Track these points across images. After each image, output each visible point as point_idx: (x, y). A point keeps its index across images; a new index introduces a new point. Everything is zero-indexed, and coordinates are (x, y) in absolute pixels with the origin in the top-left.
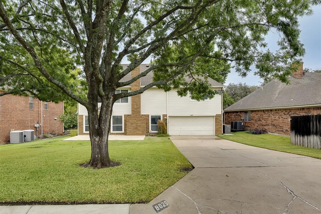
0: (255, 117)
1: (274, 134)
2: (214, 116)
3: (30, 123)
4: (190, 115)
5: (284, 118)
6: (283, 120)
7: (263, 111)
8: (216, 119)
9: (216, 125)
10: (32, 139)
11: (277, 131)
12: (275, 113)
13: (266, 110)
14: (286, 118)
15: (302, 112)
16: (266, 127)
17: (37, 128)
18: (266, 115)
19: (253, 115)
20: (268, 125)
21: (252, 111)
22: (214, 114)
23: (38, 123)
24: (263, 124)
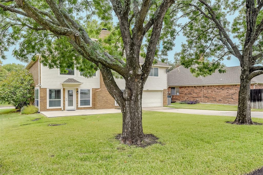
0: (184, 91)
1: (207, 103)
2: (162, 91)
5: (217, 92)
6: (216, 93)
7: (195, 87)
8: (163, 93)
9: (164, 98)
11: (210, 101)
12: (208, 88)
13: (197, 86)
14: (219, 92)
15: (235, 88)
16: (197, 99)
18: (198, 90)
19: (182, 90)
20: (200, 97)
21: (181, 87)
22: (162, 89)
24: (195, 96)
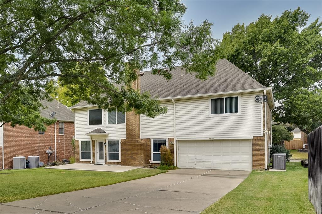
2: (250, 140)
3: (41, 149)
4: (209, 139)
8: (253, 144)
9: (254, 154)
10: (37, 166)
17: (49, 154)
22: (249, 136)
23: (50, 149)
